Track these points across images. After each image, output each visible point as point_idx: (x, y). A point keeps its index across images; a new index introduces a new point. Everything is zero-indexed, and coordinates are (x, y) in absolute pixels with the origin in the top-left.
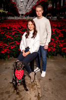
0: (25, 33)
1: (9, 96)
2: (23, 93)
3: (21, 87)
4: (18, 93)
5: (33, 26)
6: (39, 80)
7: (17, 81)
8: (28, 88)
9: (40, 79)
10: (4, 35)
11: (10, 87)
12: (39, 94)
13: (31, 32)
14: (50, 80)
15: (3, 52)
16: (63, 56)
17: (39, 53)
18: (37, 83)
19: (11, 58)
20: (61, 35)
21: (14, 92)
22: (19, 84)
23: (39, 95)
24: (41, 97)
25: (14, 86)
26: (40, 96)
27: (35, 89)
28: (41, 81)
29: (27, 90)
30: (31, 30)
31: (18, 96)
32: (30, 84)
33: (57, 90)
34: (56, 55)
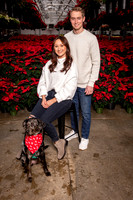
0: (49, 63)
1: (13, 185)
2: (40, 180)
3: (37, 169)
4: (30, 180)
5: (64, 48)
6: (75, 155)
7: (29, 156)
8: (50, 170)
9: (77, 153)
10: (9, 65)
11: (16, 167)
12: (71, 182)
13: (61, 61)
14: (96, 155)
15: (6, 99)
16: (126, 109)
17: (76, 102)
18: (71, 162)
19: (23, 111)
20: (125, 68)
21: (22, 177)
22: (33, 162)
23: (71, 185)
24: (76, 188)
25: (23, 165)
26: (74, 186)
27: (64, 173)
28: (78, 158)
29: (48, 174)
30: (60, 57)
31: (29, 185)
32: (55, 163)
33: (108, 177)
34: (113, 108)
